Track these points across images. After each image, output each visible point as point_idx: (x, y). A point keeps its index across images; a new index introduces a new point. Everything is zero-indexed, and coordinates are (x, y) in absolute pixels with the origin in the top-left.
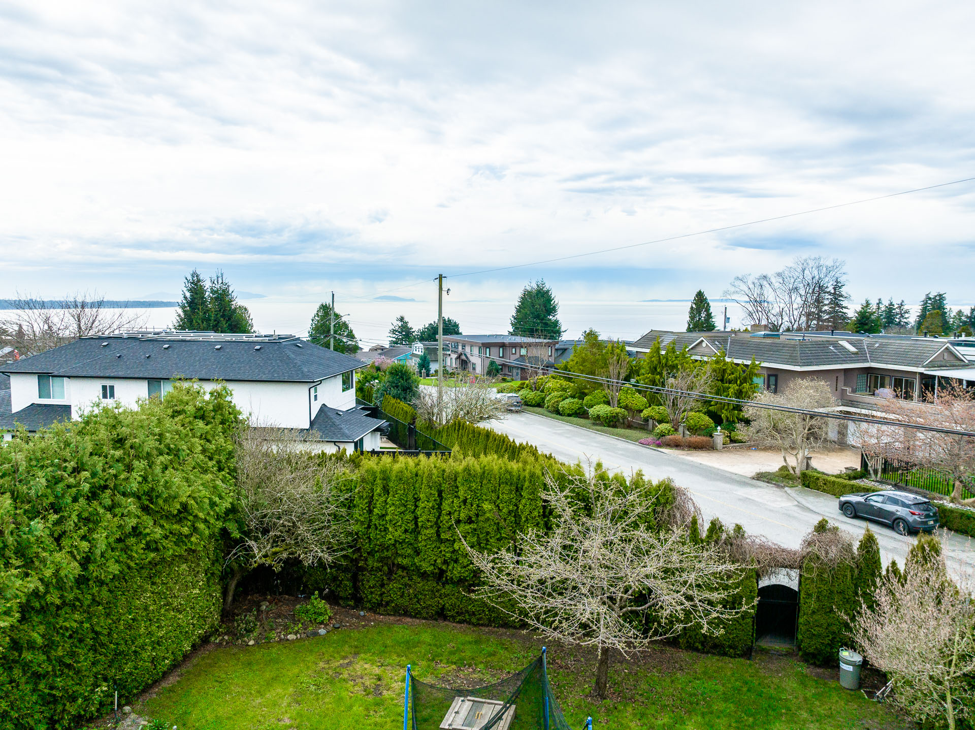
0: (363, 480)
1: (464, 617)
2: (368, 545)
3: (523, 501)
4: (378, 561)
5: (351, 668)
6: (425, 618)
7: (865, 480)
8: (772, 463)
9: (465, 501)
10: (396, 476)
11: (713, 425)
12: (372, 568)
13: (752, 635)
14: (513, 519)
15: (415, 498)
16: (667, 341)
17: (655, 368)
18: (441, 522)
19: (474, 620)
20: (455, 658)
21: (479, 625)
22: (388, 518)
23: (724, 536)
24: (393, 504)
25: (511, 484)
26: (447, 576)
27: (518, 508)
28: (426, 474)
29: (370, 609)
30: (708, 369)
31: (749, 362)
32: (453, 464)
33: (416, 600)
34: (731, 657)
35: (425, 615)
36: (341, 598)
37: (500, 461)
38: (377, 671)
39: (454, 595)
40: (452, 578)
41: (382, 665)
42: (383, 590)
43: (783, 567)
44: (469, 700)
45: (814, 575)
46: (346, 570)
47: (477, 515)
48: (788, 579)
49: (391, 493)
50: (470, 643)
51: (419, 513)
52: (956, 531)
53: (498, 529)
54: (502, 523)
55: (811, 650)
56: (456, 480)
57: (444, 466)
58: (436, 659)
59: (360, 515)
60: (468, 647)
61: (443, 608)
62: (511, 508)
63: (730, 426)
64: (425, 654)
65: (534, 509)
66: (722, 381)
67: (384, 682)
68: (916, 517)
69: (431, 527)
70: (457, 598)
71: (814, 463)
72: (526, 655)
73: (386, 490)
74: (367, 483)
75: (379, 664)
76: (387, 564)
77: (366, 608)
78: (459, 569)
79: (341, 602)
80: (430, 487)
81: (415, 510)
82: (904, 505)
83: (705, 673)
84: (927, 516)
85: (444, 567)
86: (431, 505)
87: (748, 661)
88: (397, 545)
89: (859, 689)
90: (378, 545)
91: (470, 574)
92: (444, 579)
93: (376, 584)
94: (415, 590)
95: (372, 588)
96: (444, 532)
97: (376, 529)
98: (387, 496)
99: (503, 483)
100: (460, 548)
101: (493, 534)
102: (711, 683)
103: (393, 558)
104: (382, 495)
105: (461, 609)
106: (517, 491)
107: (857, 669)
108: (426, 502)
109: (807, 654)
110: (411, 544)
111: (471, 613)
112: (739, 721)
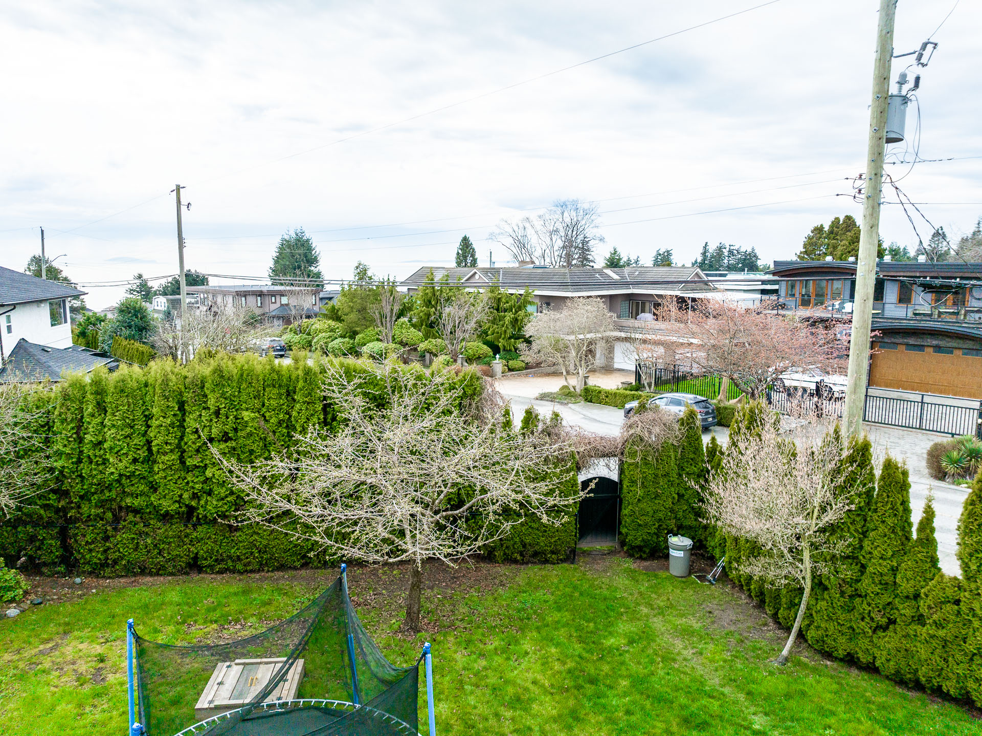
0: (66, 397)
1: (226, 564)
2: (79, 486)
3: (298, 406)
4: (96, 506)
5: (57, 653)
6: (172, 574)
8: (552, 385)
9: (217, 413)
10: (116, 388)
11: (492, 354)
12: (89, 517)
13: (576, 536)
14: (285, 430)
16: (438, 277)
17: (430, 302)
18: (186, 444)
19: (240, 567)
20: (214, 615)
21: (246, 571)
22: (106, 445)
23: (540, 427)
24: (114, 426)
25: (280, 386)
26: (198, 514)
27: (290, 416)
28: (160, 381)
29: (90, 573)
31: (522, 292)
33: (156, 551)
34: (554, 564)
35: (170, 569)
36: (45, 564)
38: (99, 649)
39: (209, 538)
40: (206, 516)
41: (107, 641)
42: (107, 544)
43: (602, 456)
44: (236, 664)
45: (638, 459)
46: (49, 524)
47: (236, 430)
48: (607, 469)
49: (109, 411)
50: (236, 594)
51: (152, 435)
53: (265, 445)
54: (270, 437)
55: (638, 543)
56: (203, 387)
58: (189, 621)
59: (65, 446)
60: (234, 599)
61: (196, 558)
62: (281, 416)
63: (507, 355)
64: (172, 617)
65: (312, 415)
66: (498, 310)
67: (108, 664)
69: (172, 451)
70: (215, 542)
71: (592, 382)
72: (312, 597)
73: (101, 407)
74: (72, 401)
75: (103, 640)
76: (110, 509)
77: (84, 572)
78: (215, 503)
79: (44, 570)
80: (167, 398)
81: (146, 432)
83: (529, 584)
84: (707, 413)
85: (193, 503)
86: (169, 421)
87: (572, 566)
88: (123, 481)
89: (690, 574)
90: (95, 485)
91: (230, 507)
92: (195, 519)
93: (95, 538)
94: (155, 538)
95: (90, 544)
96: (191, 457)
97: (91, 462)
98: (103, 415)
99: (268, 386)
100: (214, 475)
101: (258, 451)
102: (539, 594)
103: (118, 499)
104: (96, 414)
105: (221, 555)
106: (288, 395)
107: (688, 554)
108: (161, 419)
109: (633, 548)
110: (144, 478)
111: (235, 558)
112: (579, 629)
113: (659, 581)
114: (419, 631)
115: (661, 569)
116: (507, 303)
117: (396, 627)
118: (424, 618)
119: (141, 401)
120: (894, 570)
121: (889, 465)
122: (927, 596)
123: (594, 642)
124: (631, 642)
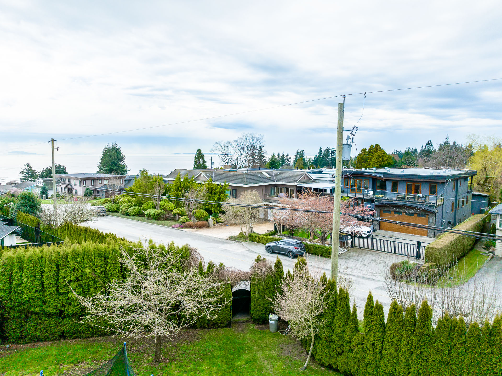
0: (5, 264)
1: (77, 335)
2: (10, 303)
3: (109, 265)
4: (17, 312)
6: (52, 340)
7: (276, 235)
8: (235, 231)
9: (74, 269)
10: (28, 260)
11: (208, 215)
12: (14, 317)
13: (231, 316)
14: (104, 275)
15: (41, 271)
16: (184, 174)
17: (179, 188)
18: (59, 283)
19: (83, 335)
20: (71, 360)
21: (86, 337)
22: (23, 285)
23: (215, 269)
24: (27, 277)
25: (101, 256)
26: (65, 313)
27: (106, 269)
28: (48, 257)
29: (13, 342)
30: (204, 188)
31: (223, 184)
32: (65, 249)
33: (45, 331)
34: (222, 328)
35: (52, 338)
37: (94, 244)
39: (69, 324)
40: (68, 314)
42: (22, 329)
43: (242, 280)
45: (256, 282)
47: (82, 276)
48: (245, 286)
49: (25, 270)
50: (81, 349)
51: (44, 280)
52: (312, 254)
53: (95, 282)
54: (97, 279)
55: (257, 317)
56: (68, 257)
57: (59, 250)
58: (61, 363)
59: (3, 286)
60: (80, 351)
61: (63, 333)
62: (102, 269)
63: (216, 215)
64: (53, 362)
65: (115, 269)
66: (211, 193)
68: (297, 250)
69: (53, 287)
70: (72, 325)
71: (254, 230)
72: (115, 349)
73: (21, 269)
74: (7, 266)
76: (24, 313)
77: (10, 342)
78: (72, 308)
80: (51, 264)
81: (41, 278)
82: (292, 245)
83: (209, 339)
84: (301, 249)
85: (62, 309)
86: (52, 274)
87: (229, 329)
88: (31, 301)
89: (277, 331)
90: (17, 303)
91: (79, 310)
92: (63, 315)
93: (17, 327)
94: (44, 325)
95: (14, 329)
96: (61, 289)
97: (15, 293)
98: (22, 272)
99: (96, 256)
100: (72, 296)
101: (92, 285)
102: (213, 343)
103: (28, 308)
104: (19, 272)
105: (75, 331)
106: (105, 260)
107: (276, 322)
108: (48, 273)
109: (255, 320)
110: (40, 299)
111: (81, 332)
112: (227, 358)
113: (265, 334)
114: (160, 363)
115: (266, 328)
116: (216, 189)
117: (151, 360)
118: (163, 356)
119: (39, 265)
120: (343, 331)
121: (341, 290)
122: (353, 342)
123: (231, 364)
124: (247, 363)
